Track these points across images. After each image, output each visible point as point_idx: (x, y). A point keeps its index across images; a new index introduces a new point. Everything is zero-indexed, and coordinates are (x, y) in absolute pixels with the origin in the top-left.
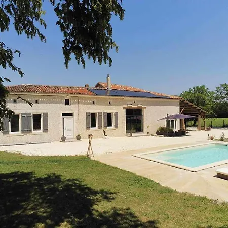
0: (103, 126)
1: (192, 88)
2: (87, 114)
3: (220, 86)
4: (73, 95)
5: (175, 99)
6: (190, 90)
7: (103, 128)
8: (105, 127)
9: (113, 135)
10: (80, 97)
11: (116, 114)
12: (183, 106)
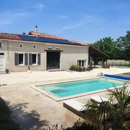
0: (28, 63)
1: (102, 39)
2: (16, 54)
3: (119, 38)
4: (4, 40)
5: (86, 46)
6: (101, 40)
7: (28, 64)
8: (30, 64)
9: (36, 70)
10: (9, 41)
11: (39, 55)
12: (91, 51)
